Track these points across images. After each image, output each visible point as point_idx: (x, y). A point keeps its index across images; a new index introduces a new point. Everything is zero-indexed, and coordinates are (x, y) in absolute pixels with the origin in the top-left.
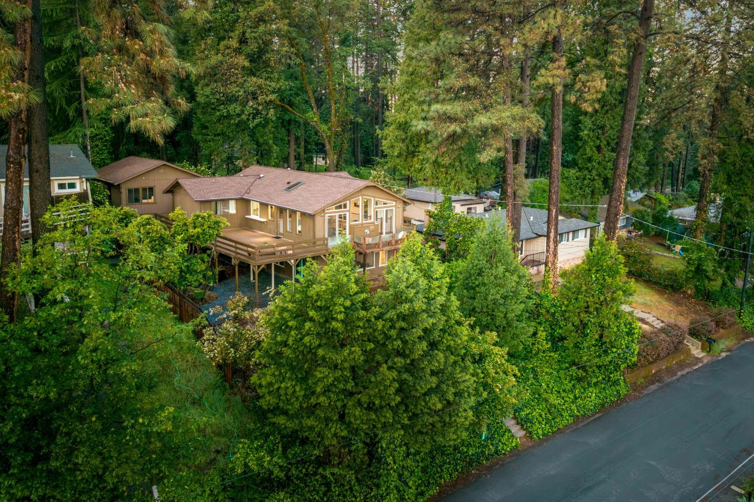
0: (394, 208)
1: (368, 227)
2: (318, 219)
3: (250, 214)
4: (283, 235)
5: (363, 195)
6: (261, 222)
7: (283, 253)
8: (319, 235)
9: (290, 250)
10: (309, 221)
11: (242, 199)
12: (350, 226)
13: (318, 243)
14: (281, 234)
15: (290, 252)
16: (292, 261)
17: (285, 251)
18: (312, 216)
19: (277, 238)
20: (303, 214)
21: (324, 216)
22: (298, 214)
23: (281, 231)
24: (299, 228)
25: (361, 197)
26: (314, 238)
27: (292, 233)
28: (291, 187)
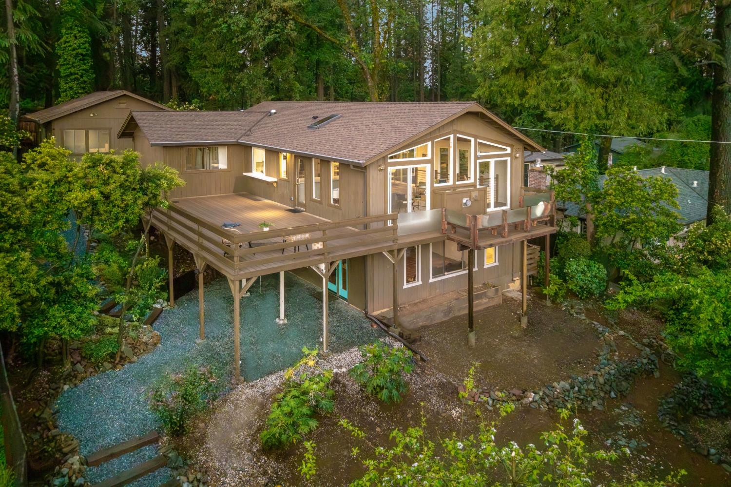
0: (509, 159)
1: (467, 194)
2: (373, 175)
3: (250, 170)
4: (304, 206)
5: (455, 132)
6: (267, 183)
7: (303, 249)
8: (375, 208)
9: (317, 241)
10: (355, 180)
11: (238, 145)
12: (434, 192)
13: (374, 226)
14: (301, 204)
15: (318, 246)
16: (323, 266)
17: (307, 243)
18: (361, 169)
19: (294, 211)
20: (344, 165)
21: (385, 170)
22: (334, 165)
23: (302, 199)
24: (335, 194)
25: (452, 137)
26: (366, 214)
27: (320, 203)
28: (319, 122)
